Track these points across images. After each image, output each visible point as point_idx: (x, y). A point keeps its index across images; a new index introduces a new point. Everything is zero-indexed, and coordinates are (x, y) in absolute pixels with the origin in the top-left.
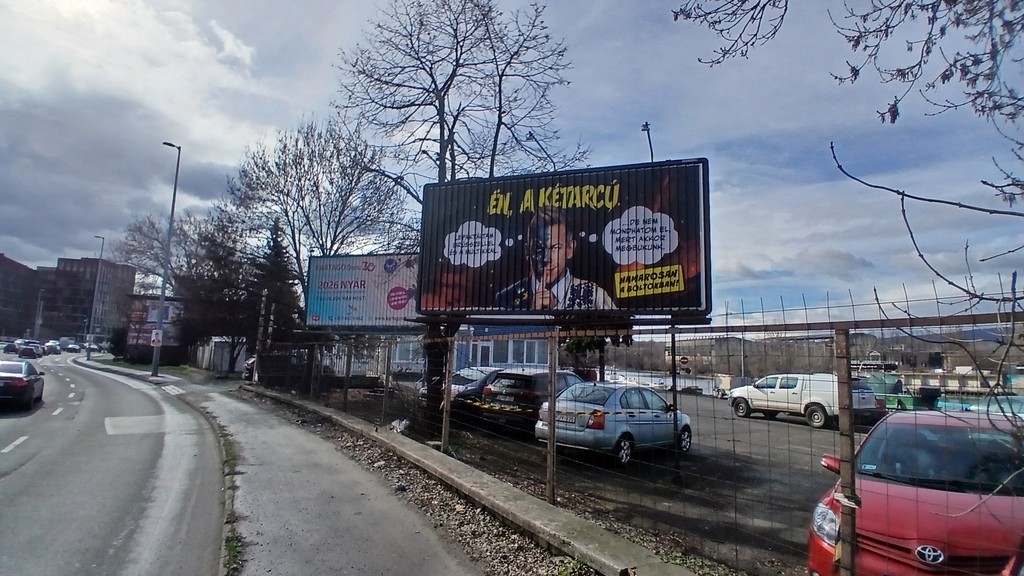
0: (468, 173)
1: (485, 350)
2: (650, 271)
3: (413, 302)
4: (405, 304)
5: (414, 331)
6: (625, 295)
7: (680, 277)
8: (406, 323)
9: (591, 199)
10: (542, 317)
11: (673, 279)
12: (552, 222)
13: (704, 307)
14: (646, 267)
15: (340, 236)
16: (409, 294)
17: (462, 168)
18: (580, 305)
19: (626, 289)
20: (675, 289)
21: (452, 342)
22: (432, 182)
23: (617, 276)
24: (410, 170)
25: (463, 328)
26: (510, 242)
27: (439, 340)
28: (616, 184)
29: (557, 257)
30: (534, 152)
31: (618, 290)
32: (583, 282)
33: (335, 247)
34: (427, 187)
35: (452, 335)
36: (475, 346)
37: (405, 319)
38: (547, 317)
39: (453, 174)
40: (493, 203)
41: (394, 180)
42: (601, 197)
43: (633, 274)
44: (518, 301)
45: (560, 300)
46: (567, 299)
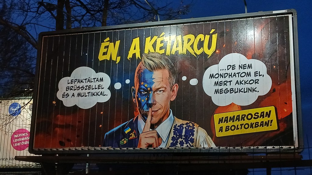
2: (246, 112)
6: (224, 134)
7: (273, 116)
9: (192, 46)
11: (266, 119)
12: (158, 67)
14: (243, 108)
18: (182, 143)
19: (224, 129)
20: (269, 128)
26: (118, 86)
28: (214, 33)
31: (217, 130)
32: (185, 122)
42: (201, 45)
43: (230, 115)
44: (125, 140)
45: (164, 140)
46: (170, 138)
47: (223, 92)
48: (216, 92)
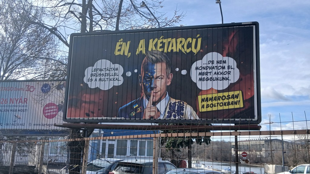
0: (101, 27)
1: (111, 147)
2: (221, 94)
3: (61, 114)
4: (56, 115)
5: (62, 133)
6: (205, 110)
7: (240, 98)
8: (56, 128)
9: (183, 47)
10: (150, 124)
11: (236, 100)
12: (157, 61)
13: (256, 118)
14: (219, 91)
15: (11, 67)
16: (59, 108)
17: (97, 24)
18: (175, 116)
19: (205, 106)
20: (237, 106)
21: (88, 141)
22: (76, 32)
23: (200, 98)
24: (62, 24)
25: (96, 131)
26: (129, 74)
27: (79, 139)
28: (199, 37)
29: (160, 84)
30: (145, 15)
31: (200, 107)
32: (177, 101)
33: (6, 75)
34: (72, 35)
35: (88, 136)
36: (104, 145)
37: (55, 125)
38: (153, 124)
39: (91, 28)
40: (118, 48)
41: (50, 30)
42: (189, 45)
43: (210, 96)
44: (134, 113)
45: (162, 113)
46: (167, 112)
47: (205, 80)
48: (200, 79)
